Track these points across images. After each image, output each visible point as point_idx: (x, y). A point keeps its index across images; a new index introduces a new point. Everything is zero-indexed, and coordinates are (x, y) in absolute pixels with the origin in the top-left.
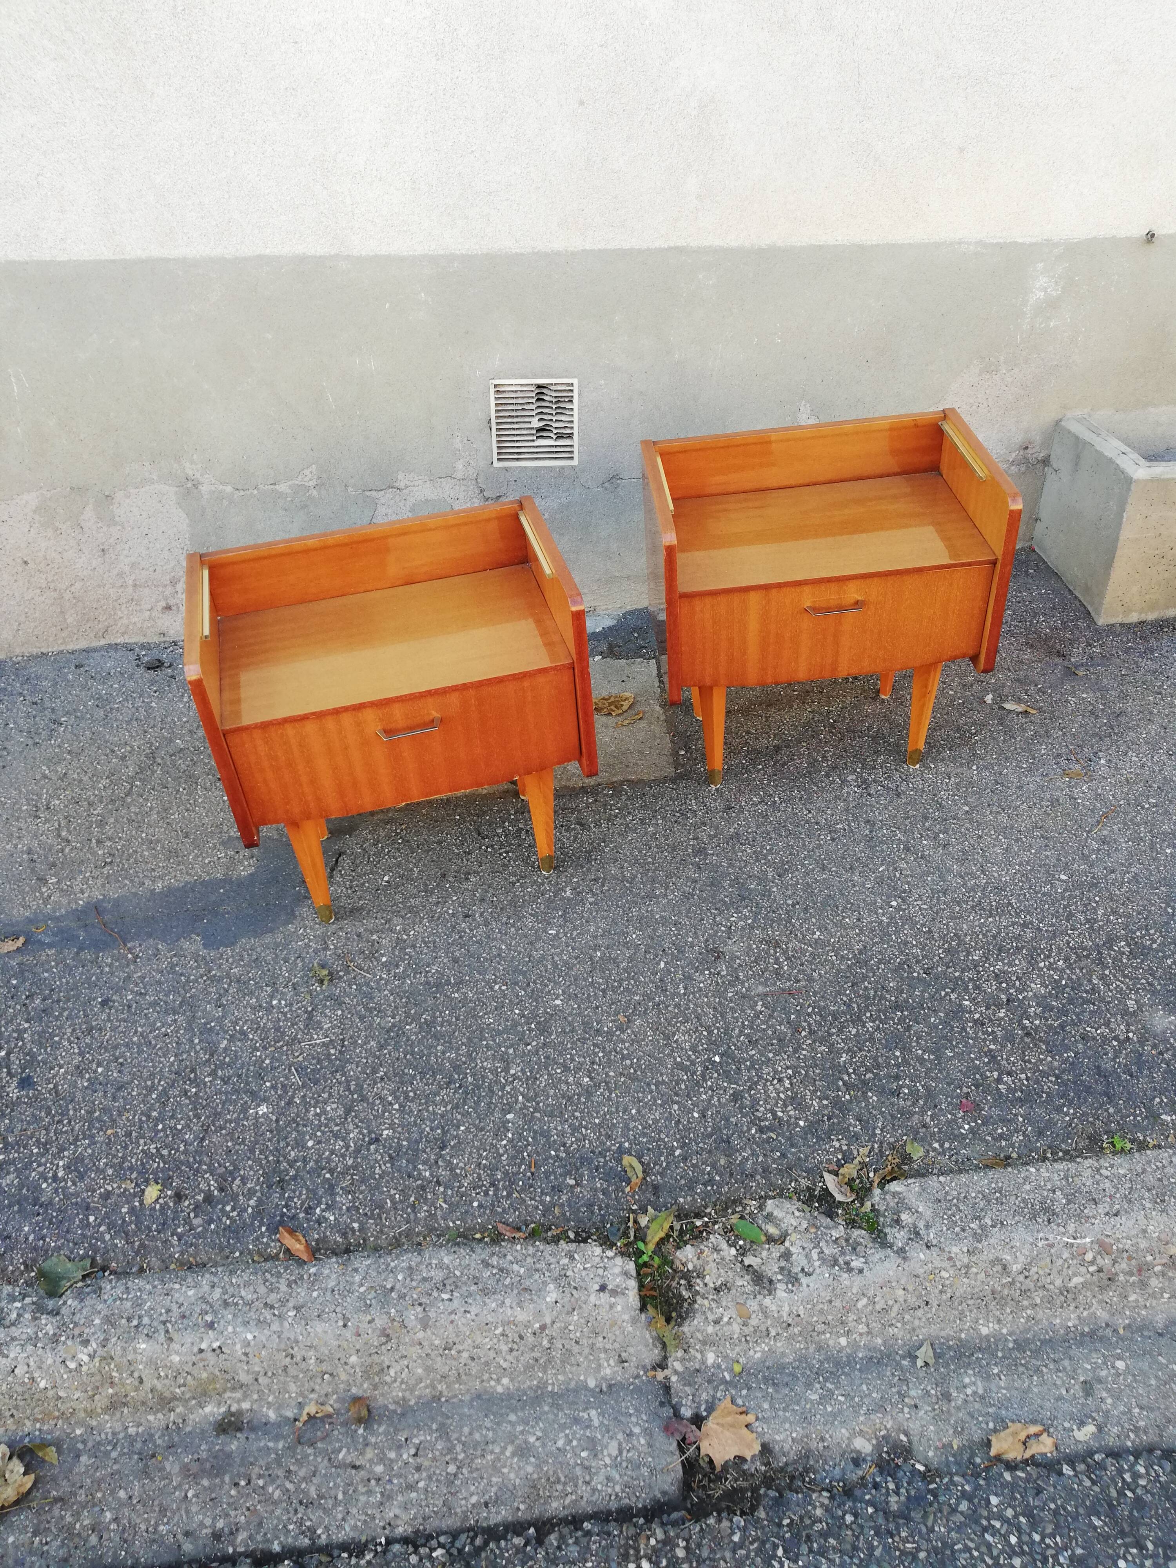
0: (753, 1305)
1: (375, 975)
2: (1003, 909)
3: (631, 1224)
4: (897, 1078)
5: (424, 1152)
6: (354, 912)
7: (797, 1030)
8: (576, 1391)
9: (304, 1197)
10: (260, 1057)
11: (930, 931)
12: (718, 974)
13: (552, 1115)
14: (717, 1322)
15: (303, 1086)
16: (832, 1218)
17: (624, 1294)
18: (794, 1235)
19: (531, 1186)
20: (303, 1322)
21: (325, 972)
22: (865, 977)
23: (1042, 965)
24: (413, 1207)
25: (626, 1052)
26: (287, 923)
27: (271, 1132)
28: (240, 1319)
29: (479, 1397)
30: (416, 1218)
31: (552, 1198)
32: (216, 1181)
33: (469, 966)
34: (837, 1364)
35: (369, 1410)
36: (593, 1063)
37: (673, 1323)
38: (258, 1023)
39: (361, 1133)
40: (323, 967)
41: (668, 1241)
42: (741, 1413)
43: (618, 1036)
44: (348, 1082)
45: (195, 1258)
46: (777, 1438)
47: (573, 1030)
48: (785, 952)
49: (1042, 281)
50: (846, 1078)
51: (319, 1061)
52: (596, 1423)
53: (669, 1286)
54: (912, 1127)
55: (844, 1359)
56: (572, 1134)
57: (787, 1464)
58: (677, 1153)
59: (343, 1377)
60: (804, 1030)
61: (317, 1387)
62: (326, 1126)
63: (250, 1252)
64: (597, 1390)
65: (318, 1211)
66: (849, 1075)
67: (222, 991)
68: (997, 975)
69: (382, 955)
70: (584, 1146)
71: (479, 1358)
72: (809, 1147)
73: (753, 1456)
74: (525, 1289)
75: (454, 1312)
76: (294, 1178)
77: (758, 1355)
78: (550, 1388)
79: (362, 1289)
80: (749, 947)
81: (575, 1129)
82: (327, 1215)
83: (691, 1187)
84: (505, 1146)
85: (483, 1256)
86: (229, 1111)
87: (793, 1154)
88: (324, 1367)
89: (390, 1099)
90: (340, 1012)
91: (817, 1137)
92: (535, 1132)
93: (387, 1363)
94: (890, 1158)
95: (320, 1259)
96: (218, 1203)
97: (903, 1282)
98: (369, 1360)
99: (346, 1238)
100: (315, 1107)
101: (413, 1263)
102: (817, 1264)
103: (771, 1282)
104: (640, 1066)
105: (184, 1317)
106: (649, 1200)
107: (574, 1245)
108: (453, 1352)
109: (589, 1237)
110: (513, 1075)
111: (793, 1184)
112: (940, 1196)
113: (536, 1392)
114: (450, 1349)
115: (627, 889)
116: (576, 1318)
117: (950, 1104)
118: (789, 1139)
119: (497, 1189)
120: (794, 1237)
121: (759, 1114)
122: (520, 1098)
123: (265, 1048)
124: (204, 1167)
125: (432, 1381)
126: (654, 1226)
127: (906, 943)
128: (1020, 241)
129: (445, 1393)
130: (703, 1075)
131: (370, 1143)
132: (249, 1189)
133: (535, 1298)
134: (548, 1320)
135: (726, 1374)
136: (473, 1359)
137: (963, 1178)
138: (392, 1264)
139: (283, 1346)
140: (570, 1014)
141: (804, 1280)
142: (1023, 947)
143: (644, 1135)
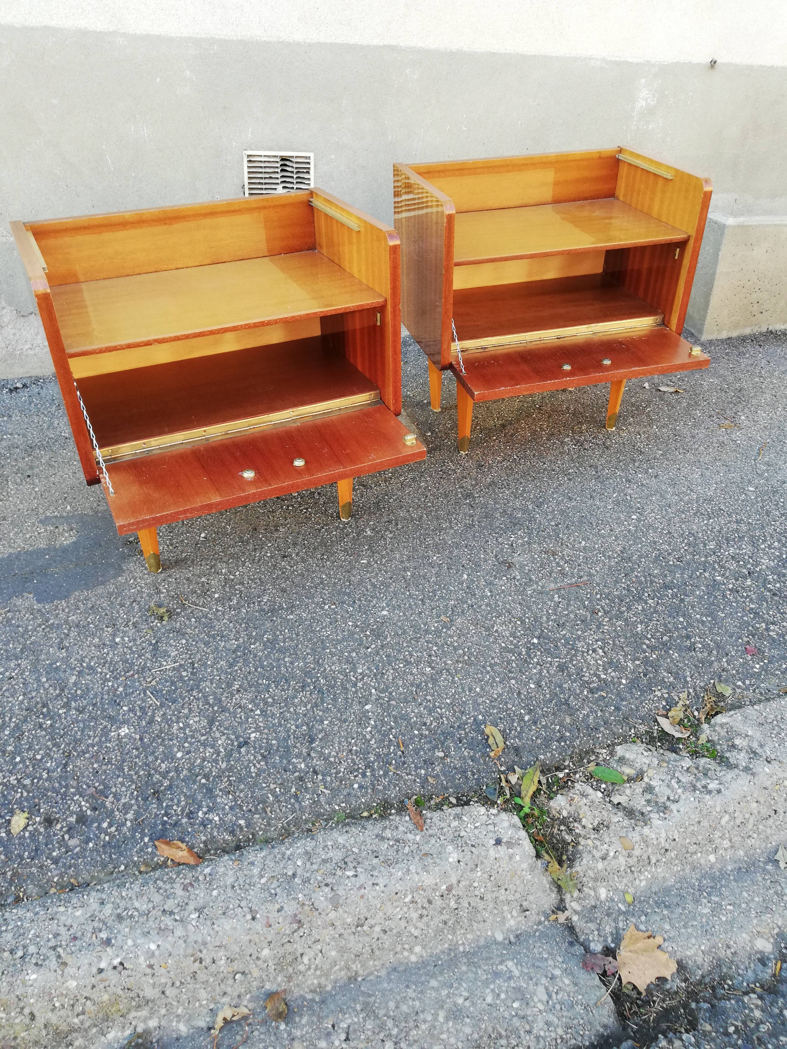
0: (635, 836)
1: (211, 609)
2: (718, 513)
3: (504, 784)
4: (688, 637)
5: (295, 747)
6: (178, 563)
7: (594, 612)
8: (487, 946)
9: (183, 803)
10: (113, 686)
11: (669, 533)
12: (514, 578)
13: (406, 701)
14: (604, 858)
15: (162, 705)
16: (676, 753)
17: (519, 844)
18: (650, 771)
19: (404, 763)
20: (209, 923)
21: (163, 610)
22: (633, 570)
23: (763, 546)
24: (296, 796)
25: (456, 644)
26: (115, 576)
27: (137, 749)
28: (139, 931)
29: (395, 969)
30: (301, 807)
31: (427, 770)
32: (87, 801)
33: (296, 593)
34: (713, 878)
35: (286, 1004)
36: (430, 656)
37: (565, 866)
38: (105, 658)
39: (228, 738)
40: (160, 606)
41: (540, 794)
42: (649, 937)
43: (445, 633)
44: (206, 697)
45: (76, 879)
46: (688, 953)
47: (404, 632)
48: (563, 558)
49: (644, 93)
50: (648, 642)
51: (173, 683)
52: (516, 973)
53: (552, 834)
54: (714, 672)
55: (718, 874)
56: (430, 714)
57: (703, 977)
58: (527, 718)
59: (256, 973)
60: (599, 611)
61: (229, 990)
62: (193, 737)
63: (135, 864)
64: (507, 942)
65: (200, 814)
66: (649, 640)
67: (63, 636)
68: (733, 557)
69: (215, 593)
70: (443, 723)
71: (391, 930)
72: (637, 699)
73: (672, 975)
74: (426, 855)
75: (362, 887)
76: (170, 787)
77: (644, 883)
78: (461, 949)
79: (263, 881)
80: (532, 557)
81: (431, 711)
82: (211, 816)
83: (547, 743)
84: (371, 732)
85: (376, 832)
86: (90, 737)
87: (624, 706)
88: (236, 966)
89: (250, 706)
90: (184, 641)
91: (640, 691)
92: (395, 717)
93: (300, 951)
94: (706, 698)
95: (212, 860)
96: (92, 822)
97: (755, 795)
98: (282, 951)
99: (234, 835)
100: (177, 722)
101: (308, 848)
102: (680, 791)
103: (642, 814)
104: (471, 654)
105: (75, 938)
106: (513, 761)
107: (459, 809)
108: (365, 928)
109: (470, 800)
110: (361, 674)
111: (633, 731)
112: (761, 720)
113: (449, 954)
114: (362, 926)
115: (418, 525)
116: (479, 874)
117: (737, 651)
118: (618, 694)
119: (373, 770)
120: (651, 772)
121: (587, 679)
122: (373, 691)
123: (116, 678)
124: (72, 790)
125: (347, 962)
126: (526, 782)
127: (655, 543)
128: (630, 60)
129: (361, 972)
130: (528, 654)
131: (240, 746)
132: (124, 804)
133: (438, 861)
134: (454, 880)
135: (620, 905)
136: (385, 932)
137: (773, 704)
138: (288, 852)
139: (190, 951)
140: (399, 620)
141: (674, 807)
142: (744, 537)
143: (494, 707)
